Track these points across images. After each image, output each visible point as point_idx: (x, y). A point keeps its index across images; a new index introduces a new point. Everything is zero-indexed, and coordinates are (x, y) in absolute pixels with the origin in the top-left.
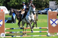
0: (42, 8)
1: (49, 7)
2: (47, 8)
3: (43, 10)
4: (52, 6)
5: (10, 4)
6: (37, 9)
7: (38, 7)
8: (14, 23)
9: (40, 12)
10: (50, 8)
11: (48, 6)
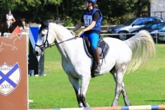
0: (124, 17)
1: (149, 14)
2: (144, 16)
3: (129, 25)
4: (162, 10)
5: (9, 4)
6: (106, 21)
7: (111, 12)
8: (37, 76)
9: (117, 30)
10: (152, 15)
11: (146, 9)
